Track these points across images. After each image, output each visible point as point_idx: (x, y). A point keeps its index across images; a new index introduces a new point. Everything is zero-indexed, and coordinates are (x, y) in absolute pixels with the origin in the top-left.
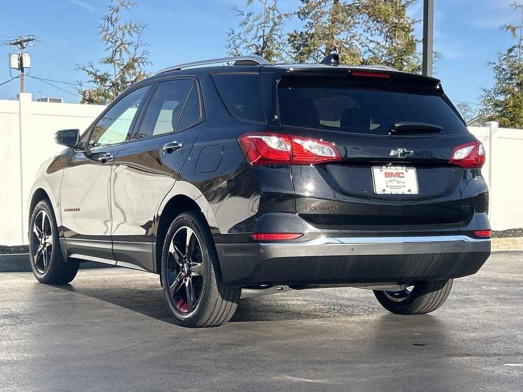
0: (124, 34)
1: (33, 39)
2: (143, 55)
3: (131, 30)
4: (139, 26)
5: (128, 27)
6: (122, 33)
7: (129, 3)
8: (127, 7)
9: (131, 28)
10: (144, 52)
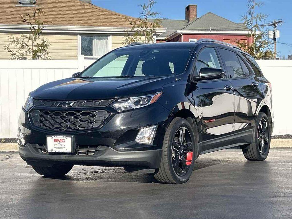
0: (256, 20)
1: (281, 22)
2: (266, 30)
3: (261, 18)
4: (265, 16)
5: (259, 16)
6: (255, 19)
7: (260, 3)
8: (259, 6)
9: (260, 17)
10: (266, 29)
